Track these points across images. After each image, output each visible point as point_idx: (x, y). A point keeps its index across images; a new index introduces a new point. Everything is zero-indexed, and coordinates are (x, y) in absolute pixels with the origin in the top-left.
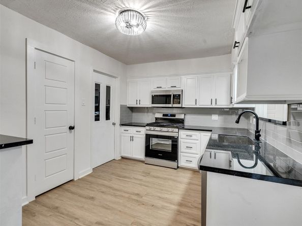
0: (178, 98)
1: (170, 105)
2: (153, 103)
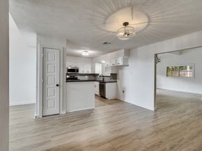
1: (75, 73)
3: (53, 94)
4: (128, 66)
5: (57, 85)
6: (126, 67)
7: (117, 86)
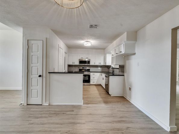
0: (89, 62)
1: (86, 64)
2: (80, 63)
3: (37, 85)
4: (134, 54)
5: (40, 76)
6: (133, 57)
7: (124, 80)
